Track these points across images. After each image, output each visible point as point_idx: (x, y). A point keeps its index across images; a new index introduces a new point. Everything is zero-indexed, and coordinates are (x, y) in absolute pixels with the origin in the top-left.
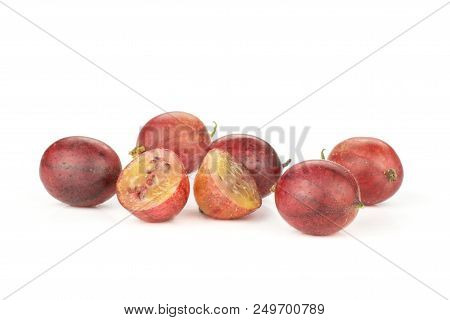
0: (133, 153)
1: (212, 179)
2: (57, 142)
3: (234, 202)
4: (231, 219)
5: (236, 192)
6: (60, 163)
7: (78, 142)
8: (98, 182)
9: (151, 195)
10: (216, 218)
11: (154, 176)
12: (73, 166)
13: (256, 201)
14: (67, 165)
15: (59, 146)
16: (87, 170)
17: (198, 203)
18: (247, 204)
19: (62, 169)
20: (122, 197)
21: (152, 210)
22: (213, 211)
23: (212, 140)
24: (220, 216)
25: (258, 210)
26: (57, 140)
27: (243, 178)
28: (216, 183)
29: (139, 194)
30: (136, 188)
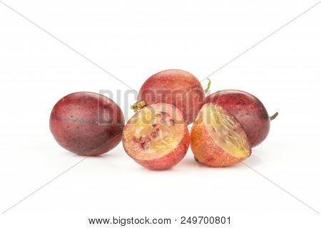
0: (134, 107)
1: (206, 131)
2: (66, 97)
3: (226, 151)
4: (224, 167)
5: (228, 142)
6: (68, 116)
7: (84, 97)
8: (102, 134)
9: (154, 147)
10: (210, 166)
11: (158, 130)
12: (80, 118)
13: (247, 151)
14: (74, 118)
15: (68, 101)
16: (93, 123)
17: (194, 153)
18: (239, 153)
19: (71, 122)
20: (127, 145)
21: (154, 161)
22: (207, 160)
23: (206, 95)
24: (213, 164)
25: (248, 159)
26: (66, 94)
27: (235, 130)
28: (210, 134)
29: (143, 144)
30: (141, 138)
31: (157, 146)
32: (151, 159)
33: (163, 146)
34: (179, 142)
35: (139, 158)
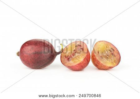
29: (69, 58)
30: (68, 56)
31: (74, 60)
32: (71, 65)
33: (77, 60)
34: (84, 58)
35: (67, 65)
